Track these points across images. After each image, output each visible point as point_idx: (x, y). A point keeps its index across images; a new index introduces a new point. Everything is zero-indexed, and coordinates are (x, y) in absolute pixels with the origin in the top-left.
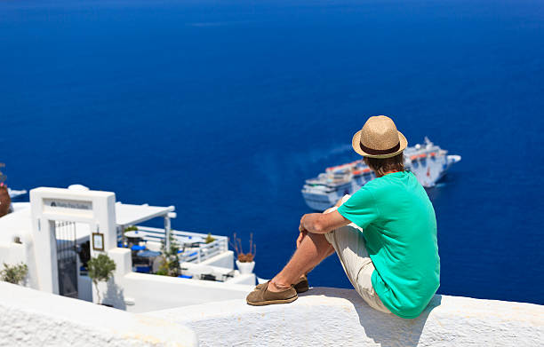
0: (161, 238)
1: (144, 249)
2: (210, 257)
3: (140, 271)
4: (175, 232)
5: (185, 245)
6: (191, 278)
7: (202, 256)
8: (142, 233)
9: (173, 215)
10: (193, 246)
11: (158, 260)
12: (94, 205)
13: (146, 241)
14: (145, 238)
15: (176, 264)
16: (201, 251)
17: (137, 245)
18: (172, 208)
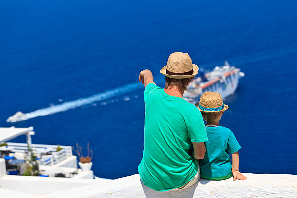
0: (25, 150)
1: (14, 158)
2: (60, 161)
3: (11, 173)
4: (34, 145)
5: (42, 154)
6: (48, 176)
7: (55, 161)
8: (11, 147)
9: (33, 133)
10: (47, 154)
11: (23, 167)
13: (14, 153)
14: (13, 151)
15: (36, 168)
16: (54, 158)
17: (8, 156)
18: (31, 128)
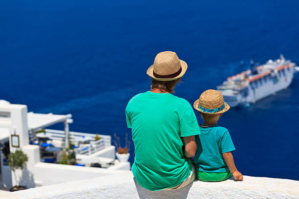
0: (62, 138)
1: (51, 146)
2: (98, 151)
3: (47, 161)
4: (72, 133)
5: (80, 143)
6: (84, 166)
7: (92, 150)
8: (49, 134)
9: (70, 121)
10: (86, 143)
11: (60, 153)
12: (12, 114)
13: (51, 140)
14: (51, 138)
15: (73, 156)
16: (91, 147)
17: (46, 142)
18: (69, 116)
